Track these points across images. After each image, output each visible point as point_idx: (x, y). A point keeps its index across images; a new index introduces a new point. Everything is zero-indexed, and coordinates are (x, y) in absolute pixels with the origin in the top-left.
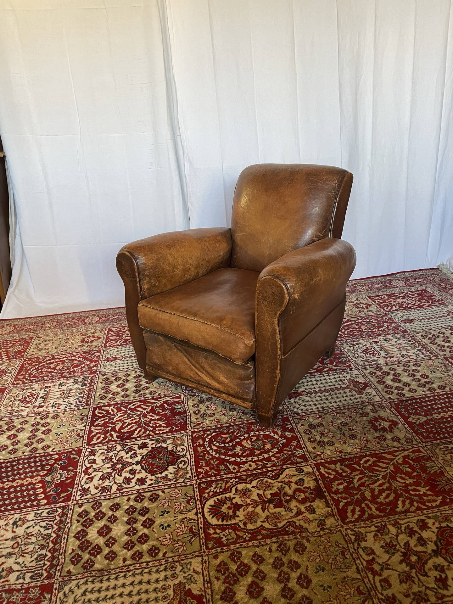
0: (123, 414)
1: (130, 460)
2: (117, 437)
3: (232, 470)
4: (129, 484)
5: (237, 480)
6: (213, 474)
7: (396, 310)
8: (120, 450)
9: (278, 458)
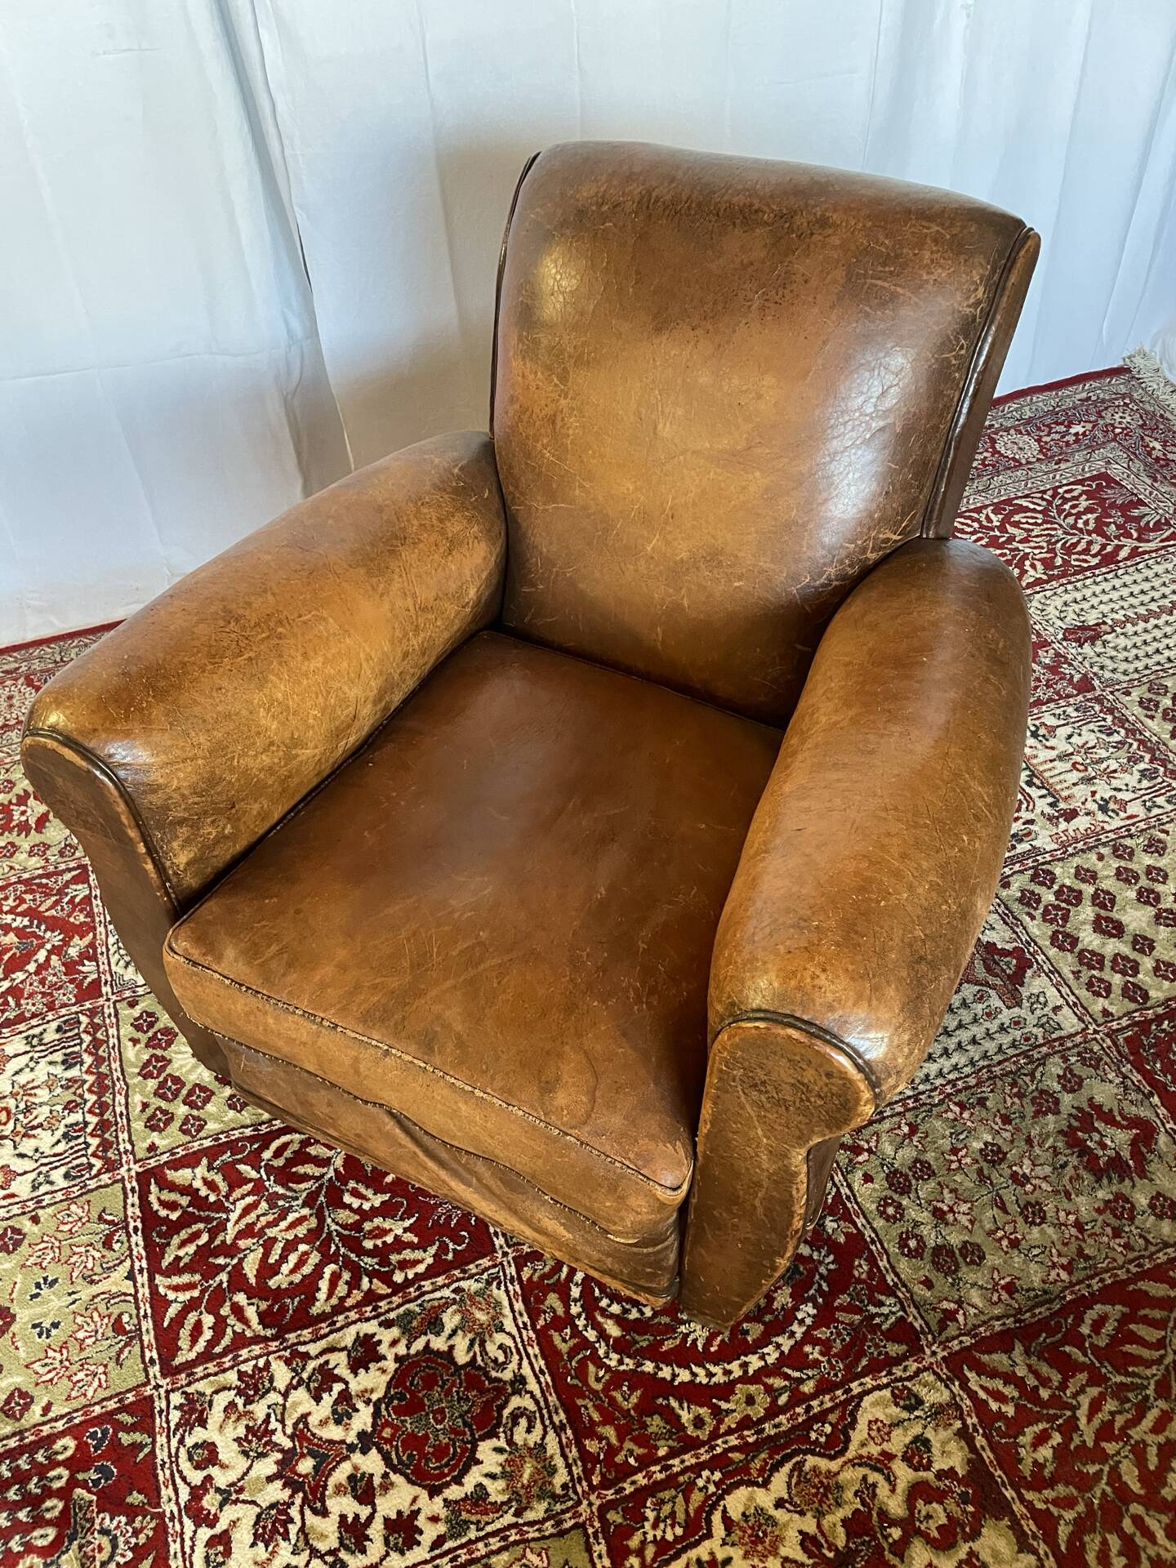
0: (250, 1199)
1: (334, 1432)
2: (264, 1318)
3: (690, 1431)
4: (363, 1551)
5: (717, 1476)
6: (632, 1461)
7: (1038, 582)
8: (291, 1387)
9: (826, 1346)
